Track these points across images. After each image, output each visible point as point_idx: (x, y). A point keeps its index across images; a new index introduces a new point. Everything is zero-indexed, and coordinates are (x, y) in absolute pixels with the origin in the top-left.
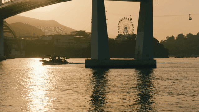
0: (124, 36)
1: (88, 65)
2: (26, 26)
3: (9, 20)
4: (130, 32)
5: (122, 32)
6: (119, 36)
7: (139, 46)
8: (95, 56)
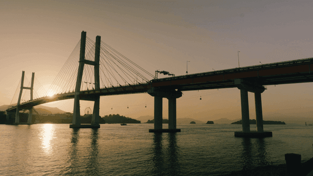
0: (87, 115)
1: (71, 127)
2: (45, 110)
3: (35, 107)
4: (90, 113)
5: (86, 113)
6: (85, 114)
7: (93, 119)
8: (74, 123)
